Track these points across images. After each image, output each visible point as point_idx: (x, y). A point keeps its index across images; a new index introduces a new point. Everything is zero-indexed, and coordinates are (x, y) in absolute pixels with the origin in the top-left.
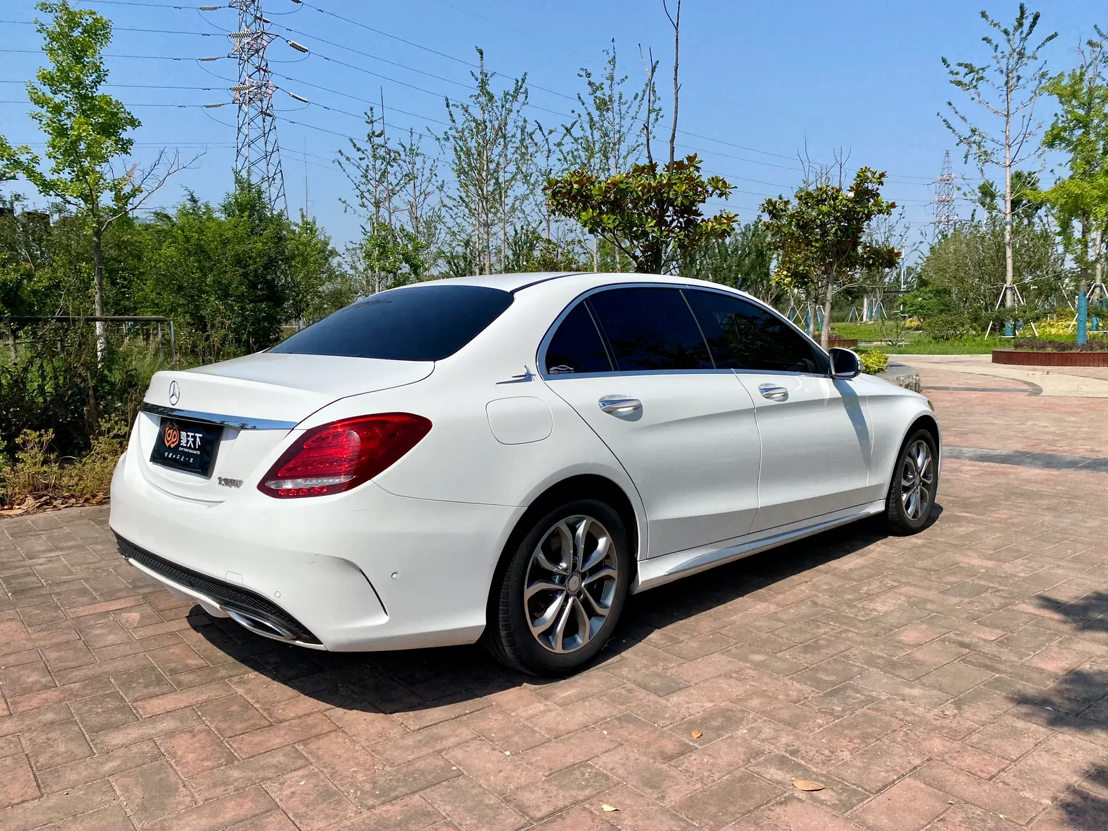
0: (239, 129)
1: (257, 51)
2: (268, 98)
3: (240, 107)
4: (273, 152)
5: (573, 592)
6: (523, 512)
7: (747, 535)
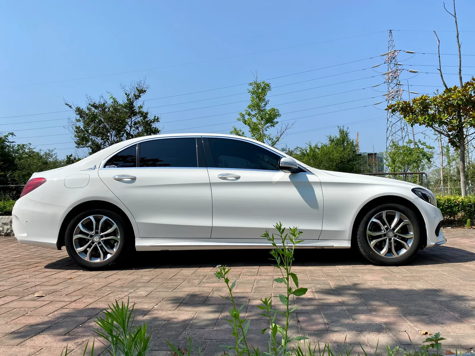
5: (96, 242)
6: (71, 209)
7: (210, 239)
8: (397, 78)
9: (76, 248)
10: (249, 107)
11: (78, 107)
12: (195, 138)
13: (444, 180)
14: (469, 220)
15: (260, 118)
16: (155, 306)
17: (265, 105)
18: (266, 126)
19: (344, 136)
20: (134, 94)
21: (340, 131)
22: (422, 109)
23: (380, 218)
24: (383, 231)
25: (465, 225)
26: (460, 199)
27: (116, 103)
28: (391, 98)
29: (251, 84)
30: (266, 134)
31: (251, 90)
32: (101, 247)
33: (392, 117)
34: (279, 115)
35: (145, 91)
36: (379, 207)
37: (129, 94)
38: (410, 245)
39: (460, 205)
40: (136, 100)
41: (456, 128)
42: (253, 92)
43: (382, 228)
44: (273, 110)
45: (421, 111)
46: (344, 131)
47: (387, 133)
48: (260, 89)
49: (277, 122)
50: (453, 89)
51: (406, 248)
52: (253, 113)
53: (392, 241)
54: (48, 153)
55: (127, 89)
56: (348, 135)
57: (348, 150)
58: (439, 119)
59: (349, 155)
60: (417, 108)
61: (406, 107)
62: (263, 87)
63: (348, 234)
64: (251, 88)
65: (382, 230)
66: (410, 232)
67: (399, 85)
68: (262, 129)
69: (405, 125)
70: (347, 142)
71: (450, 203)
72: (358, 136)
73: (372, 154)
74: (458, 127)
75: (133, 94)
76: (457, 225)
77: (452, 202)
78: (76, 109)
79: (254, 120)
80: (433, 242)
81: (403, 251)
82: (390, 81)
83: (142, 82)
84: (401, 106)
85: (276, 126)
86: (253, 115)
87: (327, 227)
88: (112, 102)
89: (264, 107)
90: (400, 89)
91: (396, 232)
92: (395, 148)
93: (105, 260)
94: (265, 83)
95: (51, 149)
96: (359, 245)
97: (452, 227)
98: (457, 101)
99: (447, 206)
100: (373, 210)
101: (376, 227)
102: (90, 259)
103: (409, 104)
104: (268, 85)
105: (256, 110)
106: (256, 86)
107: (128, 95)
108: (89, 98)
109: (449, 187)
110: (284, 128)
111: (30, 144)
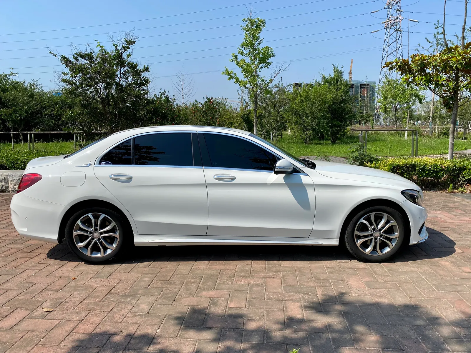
0: (385, 40)
1: (397, 3)
2: (399, 24)
3: (386, 30)
4: (399, 48)
5: (96, 238)
6: (69, 208)
7: (206, 236)
8: (398, 4)
9: (77, 244)
10: (242, 45)
11: (63, 56)
12: (191, 133)
13: (433, 117)
14: (451, 185)
15: (253, 58)
16: (158, 331)
17: (259, 43)
18: (260, 66)
19: (338, 74)
20: (123, 45)
21: (335, 69)
22: (420, 69)
23: (368, 219)
24: (370, 232)
25: (448, 189)
26: (446, 164)
27: (104, 51)
28: (390, 25)
29: (245, 20)
30: (259, 75)
31: (245, 27)
32: (101, 243)
33: (388, 47)
34: (273, 55)
35: (134, 42)
36: (368, 209)
37: (117, 45)
38: (394, 244)
39: (445, 170)
40: (125, 52)
41: (452, 91)
42: (247, 29)
43: (370, 229)
44: (267, 48)
45: (419, 71)
46: (338, 70)
47: (382, 63)
48: (254, 25)
49: (271, 63)
50: (454, 48)
51: (390, 247)
52: (246, 52)
53: (378, 240)
54: (33, 83)
55: (115, 39)
56: (343, 74)
57: (341, 90)
58: (435, 81)
59: (342, 96)
60: (415, 67)
61: (404, 66)
62: (257, 23)
63: (337, 232)
64: (244, 25)
65: (369, 230)
66: (395, 232)
67: (399, 11)
68: (255, 70)
69: (401, 56)
70: (341, 81)
71: (435, 168)
72: (352, 63)
73: (364, 85)
74: (453, 90)
75: (121, 45)
76: (440, 188)
77: (438, 168)
78: (61, 58)
79: (248, 60)
80: (415, 241)
81: (387, 250)
82: (390, 7)
83: (131, 34)
84: (399, 64)
85: (270, 66)
86: (246, 54)
87: (317, 227)
88: (100, 51)
89: (258, 45)
90: (400, 16)
91: (382, 233)
92: (388, 84)
93: (105, 255)
94: (259, 20)
95: (35, 80)
96: (347, 244)
97: (435, 190)
98: (456, 64)
99: (433, 171)
100: (362, 212)
101: (364, 228)
102: (91, 253)
103: (408, 62)
104: (263, 22)
105: (249, 49)
106: (250, 22)
107: (116, 47)
108: (74, 47)
109: (437, 127)
110: (278, 69)
111: (12, 69)
